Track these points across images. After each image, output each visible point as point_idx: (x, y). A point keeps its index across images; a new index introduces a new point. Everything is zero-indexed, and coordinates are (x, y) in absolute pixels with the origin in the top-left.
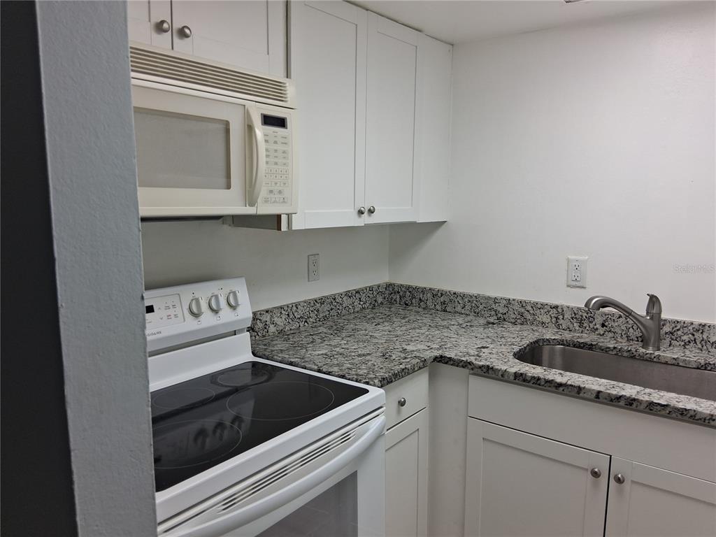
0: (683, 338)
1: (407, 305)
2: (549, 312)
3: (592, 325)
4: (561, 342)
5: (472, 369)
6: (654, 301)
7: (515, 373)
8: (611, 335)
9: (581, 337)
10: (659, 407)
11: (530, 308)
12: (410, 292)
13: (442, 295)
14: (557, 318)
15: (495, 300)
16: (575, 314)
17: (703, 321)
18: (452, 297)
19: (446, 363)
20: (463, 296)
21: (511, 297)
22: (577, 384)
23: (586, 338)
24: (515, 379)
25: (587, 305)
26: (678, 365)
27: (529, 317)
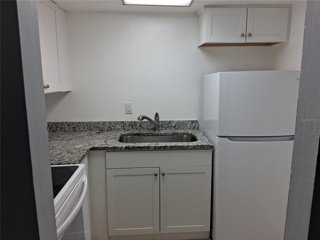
0: (165, 126)
1: (54, 131)
2: (120, 124)
3: (136, 127)
4: (128, 135)
5: (108, 149)
6: (157, 115)
7: (125, 147)
8: (143, 129)
9: (133, 132)
10: (173, 147)
11: (113, 124)
12: (55, 125)
13: (73, 124)
14: (124, 126)
15: (98, 123)
16: (130, 124)
17: (170, 120)
18: (78, 125)
19: (96, 150)
20: (83, 123)
21: (105, 121)
22: (147, 146)
23: (136, 132)
24: (126, 149)
25: (138, 119)
26: (166, 135)
27: (113, 128)
